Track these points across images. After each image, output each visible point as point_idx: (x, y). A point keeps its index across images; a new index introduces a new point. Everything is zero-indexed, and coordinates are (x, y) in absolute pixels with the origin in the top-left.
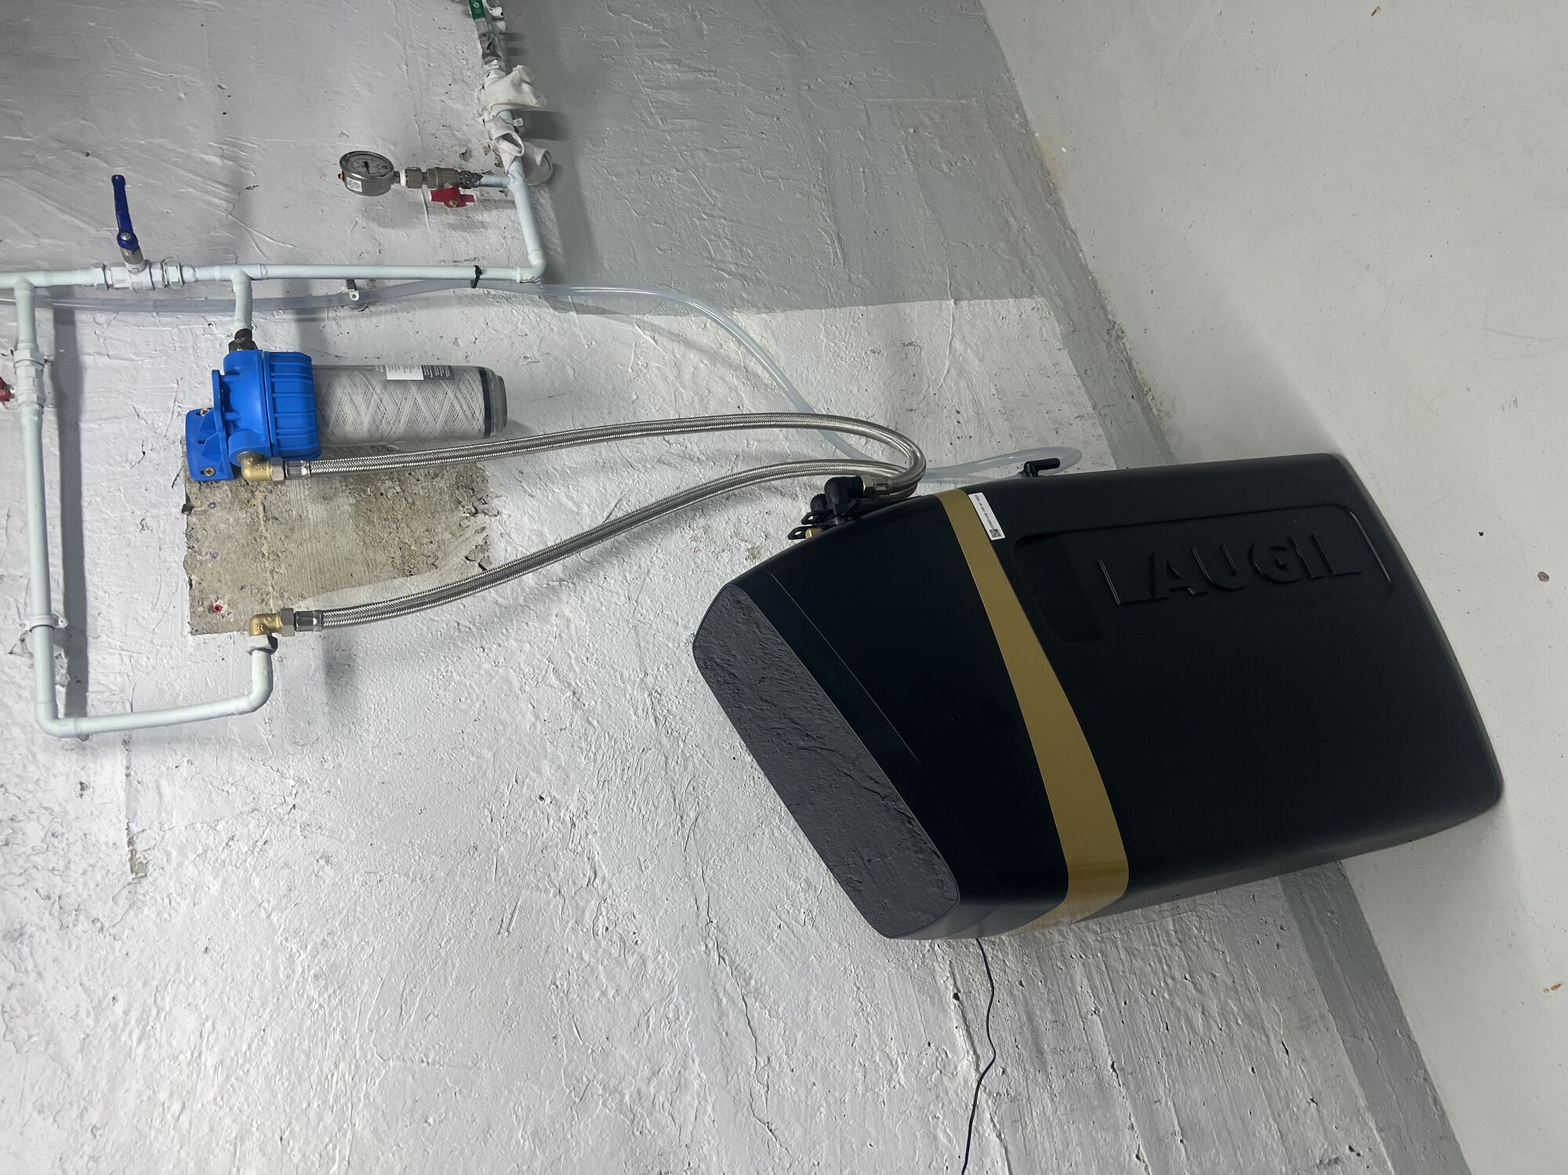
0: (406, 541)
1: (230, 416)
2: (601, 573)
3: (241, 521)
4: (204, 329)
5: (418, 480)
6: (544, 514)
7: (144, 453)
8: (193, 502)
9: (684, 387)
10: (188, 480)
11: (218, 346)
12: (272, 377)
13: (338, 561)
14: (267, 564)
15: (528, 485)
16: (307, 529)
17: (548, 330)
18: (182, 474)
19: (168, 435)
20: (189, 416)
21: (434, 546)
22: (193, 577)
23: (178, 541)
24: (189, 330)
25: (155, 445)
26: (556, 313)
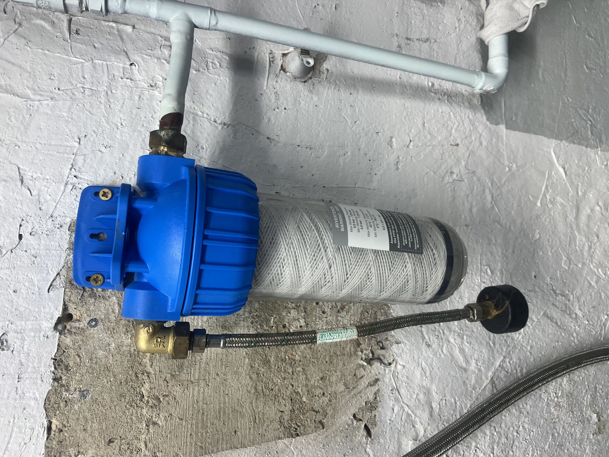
7: (20, 237)
18: (64, 272)
19: (55, 215)
20: (86, 192)
22: (54, 421)
23: (42, 369)
24: (105, 67)
25: (37, 226)
26: (488, 123)
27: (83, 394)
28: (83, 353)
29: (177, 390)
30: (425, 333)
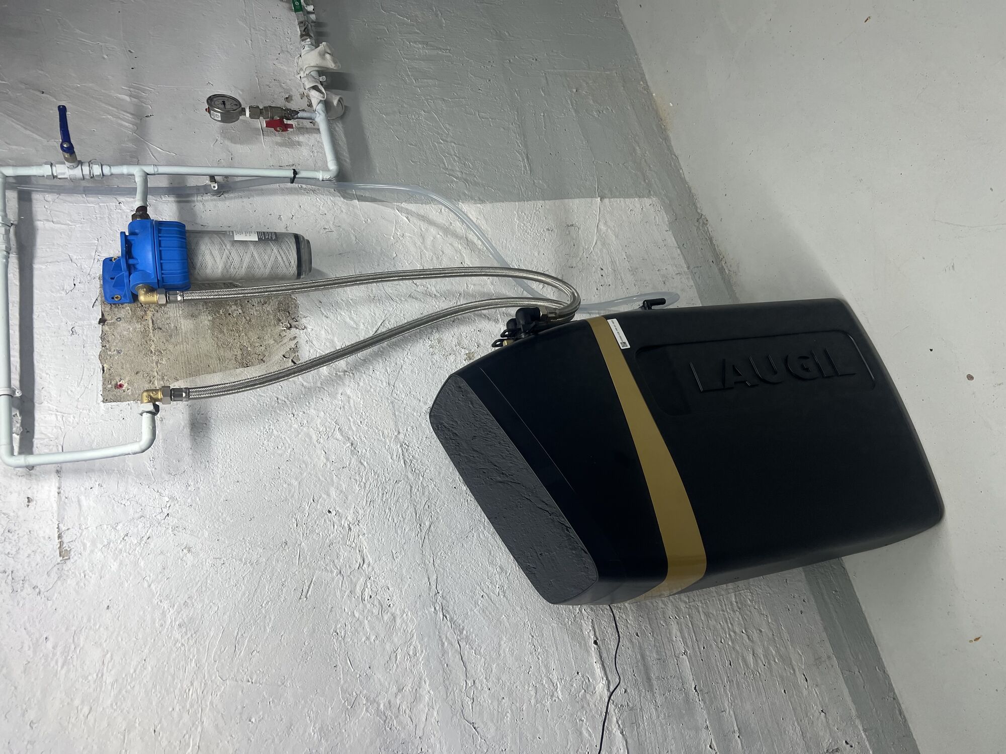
0: (245, 344)
1: (131, 261)
2: (371, 367)
3: (138, 330)
4: (116, 205)
5: (253, 306)
6: (335, 329)
7: (75, 285)
8: (106, 317)
9: (427, 249)
10: (103, 303)
11: (125, 217)
12: (160, 237)
13: (200, 356)
14: (154, 358)
15: (325, 311)
16: (180, 335)
17: (339, 211)
18: (99, 299)
19: (91, 273)
20: (105, 261)
21: (263, 348)
22: (105, 365)
23: (95, 342)
24: (106, 206)
25: (82, 280)
26: (345, 200)
27: (119, 352)
28: (115, 334)
29: (171, 347)
30: (323, 311)
